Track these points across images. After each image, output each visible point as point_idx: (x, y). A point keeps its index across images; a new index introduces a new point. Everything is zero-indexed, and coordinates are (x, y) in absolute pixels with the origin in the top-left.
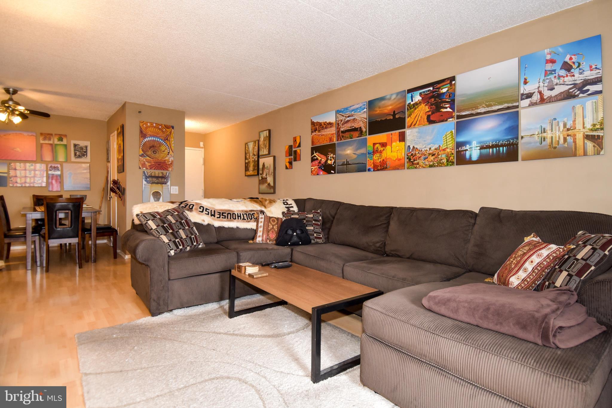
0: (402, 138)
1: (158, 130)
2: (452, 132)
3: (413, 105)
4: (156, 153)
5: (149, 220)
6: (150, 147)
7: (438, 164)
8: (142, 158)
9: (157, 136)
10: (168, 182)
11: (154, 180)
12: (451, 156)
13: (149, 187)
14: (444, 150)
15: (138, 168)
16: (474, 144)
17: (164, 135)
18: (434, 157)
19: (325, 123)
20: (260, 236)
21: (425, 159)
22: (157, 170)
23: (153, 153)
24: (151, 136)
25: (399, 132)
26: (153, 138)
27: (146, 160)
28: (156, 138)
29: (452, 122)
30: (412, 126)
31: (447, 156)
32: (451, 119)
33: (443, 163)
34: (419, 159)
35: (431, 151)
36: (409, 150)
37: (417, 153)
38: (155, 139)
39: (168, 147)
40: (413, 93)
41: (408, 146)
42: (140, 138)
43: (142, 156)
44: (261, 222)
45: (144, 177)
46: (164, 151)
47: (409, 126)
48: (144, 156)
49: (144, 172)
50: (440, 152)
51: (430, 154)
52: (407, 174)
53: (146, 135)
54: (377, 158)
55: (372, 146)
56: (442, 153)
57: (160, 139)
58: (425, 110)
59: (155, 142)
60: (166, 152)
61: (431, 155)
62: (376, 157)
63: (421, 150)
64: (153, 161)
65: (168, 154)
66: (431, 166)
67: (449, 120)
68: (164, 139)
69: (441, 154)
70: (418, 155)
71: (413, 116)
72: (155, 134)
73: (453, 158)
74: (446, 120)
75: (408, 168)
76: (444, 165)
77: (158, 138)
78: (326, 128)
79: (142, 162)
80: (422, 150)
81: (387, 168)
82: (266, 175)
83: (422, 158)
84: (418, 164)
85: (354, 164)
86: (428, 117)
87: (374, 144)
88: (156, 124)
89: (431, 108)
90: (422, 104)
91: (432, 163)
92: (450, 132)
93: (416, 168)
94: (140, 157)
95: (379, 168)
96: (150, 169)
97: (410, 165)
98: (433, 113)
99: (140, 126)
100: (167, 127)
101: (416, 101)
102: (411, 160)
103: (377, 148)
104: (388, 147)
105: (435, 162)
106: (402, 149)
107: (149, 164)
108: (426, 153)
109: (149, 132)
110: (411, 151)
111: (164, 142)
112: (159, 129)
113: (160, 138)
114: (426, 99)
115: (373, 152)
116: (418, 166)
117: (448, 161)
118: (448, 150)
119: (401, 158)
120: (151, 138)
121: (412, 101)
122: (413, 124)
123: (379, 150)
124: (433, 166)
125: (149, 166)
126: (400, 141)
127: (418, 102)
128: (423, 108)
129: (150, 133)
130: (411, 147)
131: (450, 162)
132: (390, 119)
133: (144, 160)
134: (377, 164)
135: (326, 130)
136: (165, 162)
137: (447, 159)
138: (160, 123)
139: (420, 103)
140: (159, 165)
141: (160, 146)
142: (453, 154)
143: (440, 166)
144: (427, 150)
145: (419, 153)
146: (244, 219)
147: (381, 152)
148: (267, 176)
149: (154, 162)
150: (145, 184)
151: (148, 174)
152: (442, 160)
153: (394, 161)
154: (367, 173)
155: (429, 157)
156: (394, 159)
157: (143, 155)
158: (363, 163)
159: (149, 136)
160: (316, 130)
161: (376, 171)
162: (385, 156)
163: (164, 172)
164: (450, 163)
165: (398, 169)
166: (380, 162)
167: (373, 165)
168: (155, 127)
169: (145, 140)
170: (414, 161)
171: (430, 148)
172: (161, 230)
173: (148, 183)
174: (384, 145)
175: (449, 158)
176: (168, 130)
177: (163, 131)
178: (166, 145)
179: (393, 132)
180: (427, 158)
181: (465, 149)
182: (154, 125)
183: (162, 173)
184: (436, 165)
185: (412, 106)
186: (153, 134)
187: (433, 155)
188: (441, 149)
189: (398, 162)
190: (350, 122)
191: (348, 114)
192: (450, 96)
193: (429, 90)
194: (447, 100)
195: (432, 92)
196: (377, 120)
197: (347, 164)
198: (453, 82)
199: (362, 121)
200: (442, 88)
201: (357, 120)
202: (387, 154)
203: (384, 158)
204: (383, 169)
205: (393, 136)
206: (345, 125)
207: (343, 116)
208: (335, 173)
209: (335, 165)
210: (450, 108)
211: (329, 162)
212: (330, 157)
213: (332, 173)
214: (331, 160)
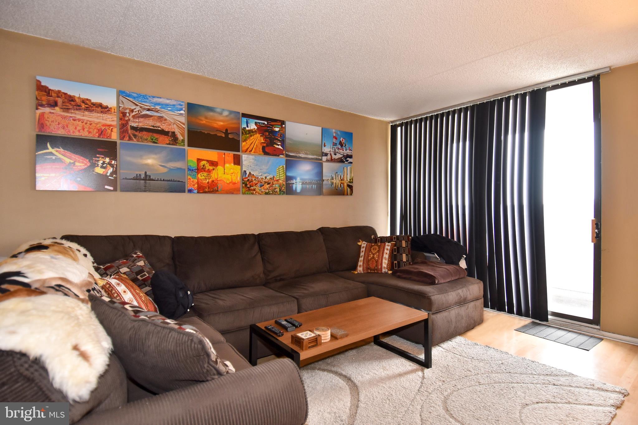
0: (237, 161)
2: (283, 167)
3: (249, 131)
7: (272, 192)
12: (283, 187)
14: (277, 180)
16: (298, 179)
18: (269, 185)
19: (86, 101)
21: (261, 186)
25: (234, 154)
29: (282, 158)
30: (248, 152)
31: (280, 186)
32: (282, 156)
33: (277, 191)
34: (255, 186)
35: (266, 180)
36: (246, 176)
37: (254, 179)
40: (248, 119)
41: (244, 171)
47: (245, 151)
50: (274, 182)
51: (265, 182)
52: (242, 199)
54: (203, 177)
55: (195, 161)
56: (276, 183)
58: (261, 141)
61: (266, 184)
62: (202, 176)
63: (257, 177)
66: (266, 194)
67: (280, 156)
69: (275, 184)
70: (254, 181)
71: (249, 142)
73: (284, 188)
74: (279, 156)
75: (244, 194)
76: (277, 193)
78: (89, 110)
80: (258, 178)
81: (218, 191)
83: (259, 185)
84: (254, 190)
85: (161, 180)
86: (263, 148)
87: (199, 160)
89: (266, 141)
90: (258, 134)
91: (267, 191)
92: (282, 166)
93: (253, 194)
95: (207, 190)
97: (247, 190)
98: (267, 146)
101: (252, 128)
102: (247, 185)
103: (204, 166)
104: (220, 168)
105: (270, 190)
106: (238, 173)
108: (262, 181)
110: (247, 176)
114: (261, 130)
115: (198, 169)
116: (254, 192)
117: (280, 190)
118: (281, 181)
119: (236, 182)
121: (248, 127)
122: (249, 150)
123: (207, 169)
124: (269, 194)
126: (235, 164)
127: (254, 130)
128: (259, 138)
130: (248, 173)
131: (282, 191)
132: (222, 136)
134: (205, 185)
137: (280, 189)
139: (255, 131)
142: (284, 185)
143: (274, 194)
144: (263, 178)
145: (255, 179)
147: (210, 172)
152: (276, 189)
153: (228, 184)
154: (186, 195)
155: (265, 185)
156: (228, 182)
158: (179, 181)
160: (56, 106)
161: (201, 193)
162: (216, 177)
164: (281, 192)
165: (233, 193)
166: (208, 182)
167: (196, 185)
170: (251, 187)
171: (266, 177)
174: (214, 164)
175: (282, 188)
179: (226, 152)
180: (263, 185)
181: (292, 182)
184: (271, 192)
185: (248, 133)
187: (269, 184)
188: (275, 179)
189: (232, 185)
190: (152, 118)
191: (147, 105)
192: (281, 136)
193: (264, 124)
194: (279, 139)
195: (266, 126)
196: (203, 131)
197: (147, 178)
198: (284, 126)
199: (176, 125)
200: (275, 126)
201: (166, 120)
202: (218, 175)
203: (213, 179)
204: (212, 191)
205: (226, 157)
206: (141, 119)
207: (137, 105)
208: (115, 190)
209: (116, 178)
210: (281, 146)
211: (99, 170)
212: (101, 162)
213: (109, 190)
214: (104, 167)
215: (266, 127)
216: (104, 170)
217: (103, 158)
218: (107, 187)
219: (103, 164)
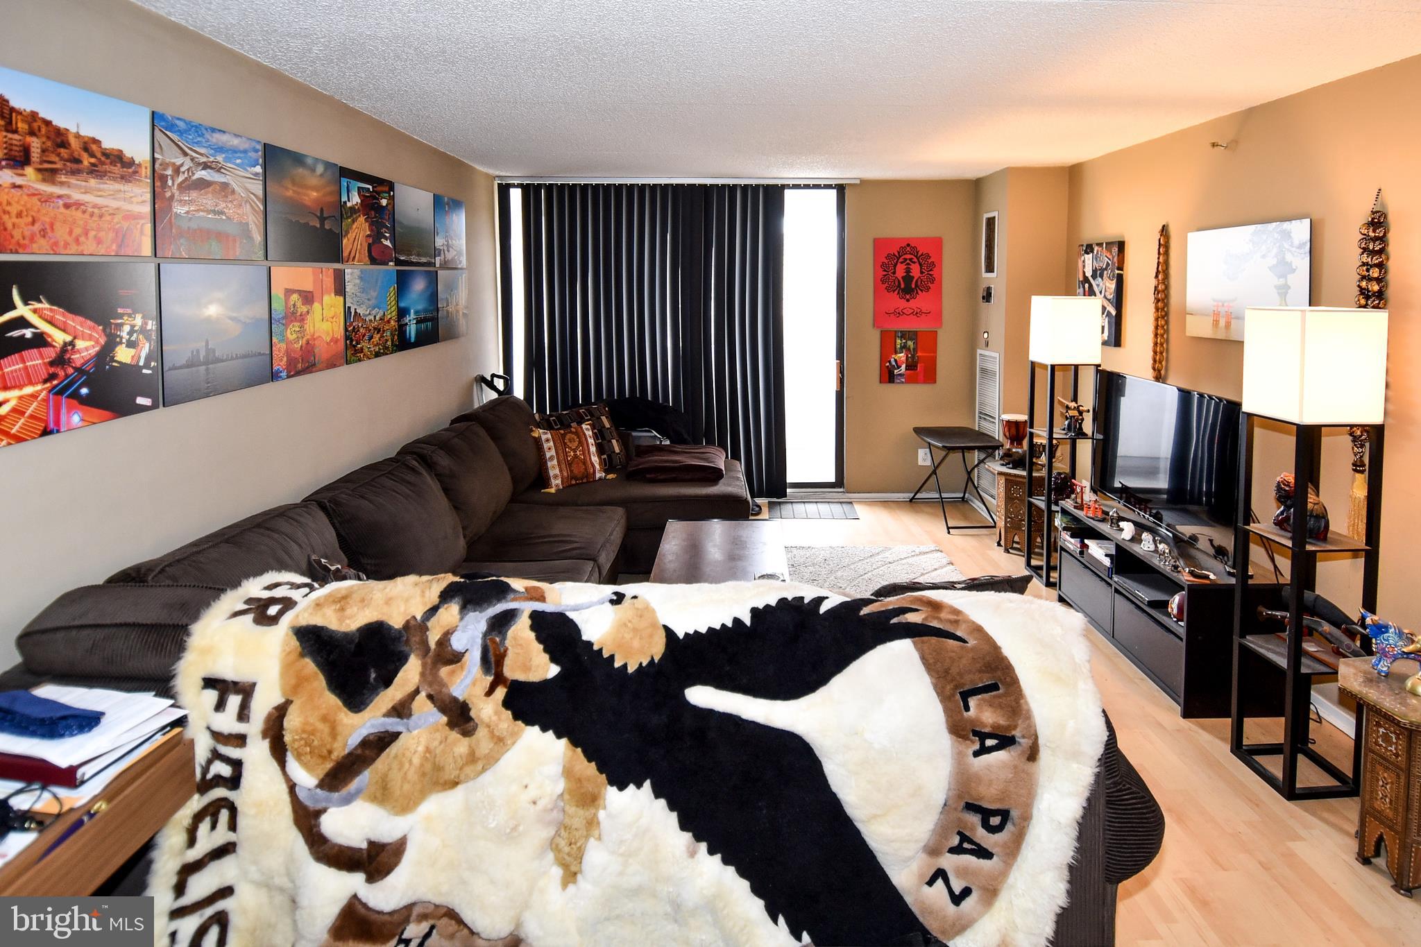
0: (339, 286)
3: (350, 209)
7: (383, 348)
12: (395, 335)
14: (389, 321)
16: (412, 314)
18: (379, 335)
21: (370, 339)
25: (335, 270)
29: (392, 269)
30: (351, 261)
31: (391, 333)
32: (392, 263)
33: (388, 346)
34: (362, 340)
35: (376, 323)
37: (360, 325)
40: (349, 180)
41: (348, 308)
47: (348, 259)
50: (385, 326)
51: (375, 329)
54: (295, 336)
55: (282, 296)
56: (387, 328)
58: (367, 231)
61: (376, 332)
62: (292, 333)
63: (364, 319)
66: (376, 354)
67: (390, 263)
69: (386, 330)
70: (361, 330)
71: (351, 235)
73: (396, 338)
74: (388, 263)
75: (348, 362)
76: (389, 350)
80: (366, 320)
81: (315, 365)
83: (367, 336)
84: (362, 349)
85: (232, 359)
86: (369, 248)
87: (288, 294)
89: (372, 231)
90: (361, 216)
91: (377, 348)
92: (392, 287)
93: (360, 360)
95: (300, 367)
97: (352, 354)
98: (374, 242)
101: (354, 204)
102: (352, 341)
103: (294, 305)
104: (316, 307)
105: (380, 346)
106: (340, 313)
108: (370, 327)
110: (352, 320)
114: (366, 205)
115: (286, 317)
116: (362, 356)
117: (392, 343)
118: (392, 322)
119: (338, 338)
121: (349, 199)
122: (352, 256)
123: (299, 314)
124: (379, 354)
126: (336, 292)
127: (356, 208)
128: (363, 226)
130: (353, 312)
131: (395, 345)
132: (315, 227)
134: (297, 356)
137: (391, 340)
139: (359, 210)
142: (396, 330)
143: (386, 353)
144: (371, 321)
145: (362, 325)
147: (303, 320)
152: (387, 341)
153: (327, 344)
155: (374, 336)
156: (328, 340)
158: (259, 354)
161: (292, 376)
162: (312, 330)
164: (394, 347)
165: (335, 366)
166: (301, 347)
167: (285, 359)
170: (357, 344)
171: (375, 318)
174: (308, 298)
175: (393, 338)
179: (324, 266)
180: (372, 337)
181: (406, 321)
184: (382, 351)
185: (349, 214)
187: (379, 331)
188: (385, 320)
189: (334, 345)
190: (210, 189)
191: (203, 153)
192: (390, 218)
193: (369, 190)
194: (388, 224)
195: (371, 195)
197: (210, 358)
198: (392, 194)
199: (251, 206)
200: (382, 195)
201: (233, 192)
202: (314, 327)
203: (308, 337)
204: (308, 368)
205: (324, 277)
206: (194, 194)
207: (185, 154)
208: (154, 406)
209: (157, 370)
210: (391, 242)
211: (123, 355)
212: (127, 328)
213: (144, 409)
214: (131, 344)
215: (372, 199)
216: (132, 351)
217: (129, 315)
218: (141, 401)
219: (130, 333)
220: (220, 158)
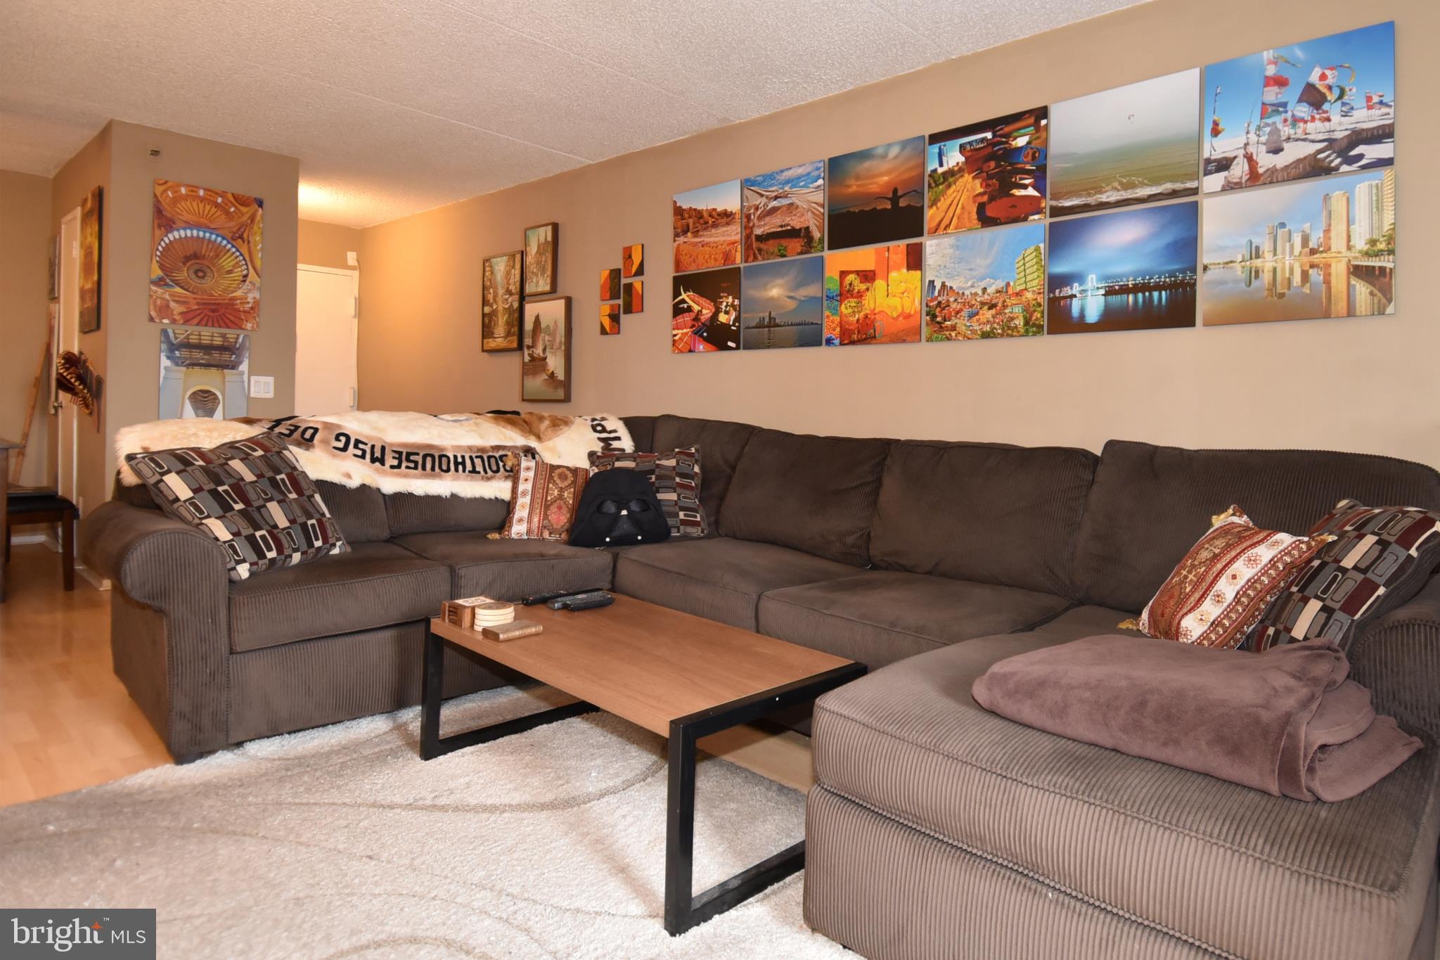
0: (915, 260)
1: (214, 210)
2: (1037, 249)
3: (944, 174)
4: (203, 278)
5: (169, 472)
6: (187, 259)
7: (1003, 329)
8: (160, 291)
9: (208, 227)
10: (241, 363)
11: (198, 355)
12: (1035, 311)
13: (182, 376)
14: (1018, 294)
15: (146, 317)
16: (1092, 281)
17: (232, 224)
18: (993, 311)
19: (712, 213)
20: (520, 520)
21: (971, 316)
22: (206, 326)
23: (193, 276)
24: (189, 225)
25: (908, 245)
26: (195, 232)
27: (170, 295)
28: (205, 232)
29: (1039, 224)
30: (941, 231)
31: (1026, 310)
32: (1036, 217)
33: (1016, 327)
34: (956, 316)
35: (986, 296)
36: (933, 293)
37: (952, 299)
38: (201, 234)
39: (244, 259)
40: (943, 143)
41: (930, 282)
42: (154, 230)
43: (159, 282)
44: (526, 480)
45: (164, 346)
46: (230, 272)
47: (934, 230)
48: (166, 284)
49: (164, 332)
50: (1008, 300)
51: (983, 304)
52: (926, 353)
53: (174, 223)
54: (850, 310)
55: (837, 277)
56: (1014, 302)
57: (218, 235)
58: (974, 189)
59: (203, 242)
60: (238, 273)
61: (986, 307)
62: (846, 308)
63: (961, 292)
64: (195, 299)
65: (244, 281)
66: (986, 336)
67: (1031, 218)
68: (230, 235)
69: (1013, 305)
70: (954, 306)
71: (943, 204)
72: (203, 220)
73: (1039, 315)
74: (1025, 219)
75: (929, 340)
76: (1018, 332)
77: (211, 233)
78: (715, 225)
79: (159, 302)
80: (963, 294)
81: (875, 337)
82: (544, 350)
83: (965, 313)
84: (954, 328)
85: (787, 325)
86: (981, 209)
87: (843, 274)
88: (205, 190)
89: (988, 186)
90: (966, 175)
91: (989, 326)
92: (1032, 248)
93: (949, 339)
94: (154, 288)
95: (855, 337)
96: (186, 322)
97: (935, 331)
98: (992, 199)
99: (155, 195)
100: (241, 201)
101: (951, 166)
102: (936, 317)
103: (851, 284)
104: (879, 284)
105: (995, 325)
106: (916, 288)
107: (183, 309)
108: (973, 302)
109: (185, 213)
110: (936, 293)
111: (229, 246)
112: (217, 205)
113: (219, 232)
114: (975, 161)
115: (841, 295)
116: (953, 334)
117: (1027, 323)
118: (1029, 295)
119: (912, 313)
120: (189, 233)
121: (941, 165)
122: (943, 226)
123: (856, 291)
124: (992, 335)
125: (181, 313)
126: (909, 268)
127: (956, 169)
128: (969, 186)
129: (186, 217)
130: (938, 285)
131: (1034, 325)
132: (886, 209)
133: (167, 296)
134: (851, 328)
135: (713, 231)
136: (233, 305)
137: (1025, 318)
138: (220, 187)
139: (961, 170)
140: (213, 311)
141: (218, 255)
142: (1039, 305)
143: (1008, 335)
144: (976, 294)
145: (956, 300)
146: (474, 471)
147: (861, 296)
148: (548, 354)
149: (198, 304)
150: (166, 368)
151: (176, 338)
152: (1012, 319)
153: (894, 319)
154: (823, 351)
155: (981, 312)
156: (895, 315)
157: (161, 279)
158: (812, 323)
159: (184, 225)
160: (688, 231)
161: (846, 344)
162: (872, 306)
163: (231, 333)
164: (1032, 328)
165: (904, 341)
166: (858, 320)
167: (838, 329)
168: (202, 199)
169: (170, 236)
170: (945, 321)
171: (984, 290)
172: (205, 502)
173: (177, 364)
174: (868, 277)
175: (1031, 316)
176: (244, 209)
177: (227, 213)
178: (238, 254)
179: (891, 244)
180: (977, 314)
181: (1070, 293)
182: (201, 193)
183: (224, 336)
184: (1000, 331)
185: (942, 180)
186: (195, 219)
187: (992, 307)
188: (1010, 292)
189: (904, 321)
190: (779, 212)
191: (775, 189)
192: (1034, 158)
193: (983, 140)
194: (1028, 167)
195: (991, 144)
196: (852, 210)
197: (772, 324)
198: (1043, 122)
199: (812, 212)
200: (1015, 134)
201: (797, 207)
202: (875, 302)
203: (867, 312)
204: (865, 339)
205: (891, 254)
206: (767, 219)
207: (762, 195)
208: (738, 348)
209: (739, 327)
210: (1035, 187)
211: (723, 318)
212: (725, 304)
213: (731, 348)
214: (727, 313)
215: (990, 148)
216: (727, 316)
217: (726, 297)
218: (730, 344)
219: (726, 307)
220: (787, 188)
